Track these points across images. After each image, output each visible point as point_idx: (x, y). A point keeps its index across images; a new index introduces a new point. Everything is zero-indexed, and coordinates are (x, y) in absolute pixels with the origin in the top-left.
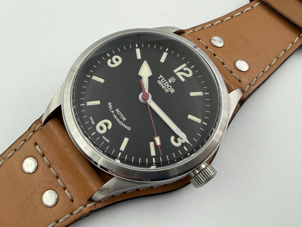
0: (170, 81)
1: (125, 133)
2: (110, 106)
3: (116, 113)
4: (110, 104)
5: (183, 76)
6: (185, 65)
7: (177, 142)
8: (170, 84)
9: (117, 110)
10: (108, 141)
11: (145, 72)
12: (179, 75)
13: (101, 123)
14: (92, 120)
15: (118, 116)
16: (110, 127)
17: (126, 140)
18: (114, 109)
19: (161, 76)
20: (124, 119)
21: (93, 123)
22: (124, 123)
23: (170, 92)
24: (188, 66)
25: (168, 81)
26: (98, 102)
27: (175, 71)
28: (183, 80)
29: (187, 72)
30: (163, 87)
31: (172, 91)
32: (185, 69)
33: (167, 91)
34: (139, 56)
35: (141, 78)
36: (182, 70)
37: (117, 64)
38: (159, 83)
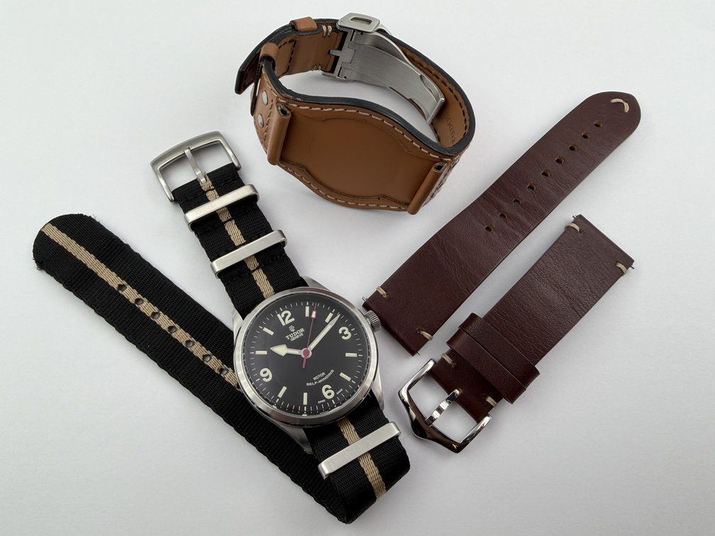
0: (293, 330)
1: (336, 375)
2: (310, 384)
3: (317, 380)
4: (308, 384)
5: (290, 319)
6: (279, 315)
7: (347, 335)
8: (296, 331)
9: (315, 379)
10: (341, 390)
11: (282, 350)
12: (288, 322)
13: (325, 394)
14: (321, 402)
15: (320, 378)
16: (330, 387)
17: (342, 375)
18: (314, 382)
19: (287, 337)
20: (323, 374)
21: (324, 401)
22: (327, 374)
23: (303, 332)
24: (280, 313)
25: (292, 332)
26: (305, 395)
27: (284, 324)
28: (293, 319)
29: (286, 315)
30: (298, 337)
31: (302, 330)
32: (283, 315)
33: (302, 335)
34: (265, 353)
35: (287, 354)
36: (284, 319)
37: (269, 372)
38: (293, 339)
